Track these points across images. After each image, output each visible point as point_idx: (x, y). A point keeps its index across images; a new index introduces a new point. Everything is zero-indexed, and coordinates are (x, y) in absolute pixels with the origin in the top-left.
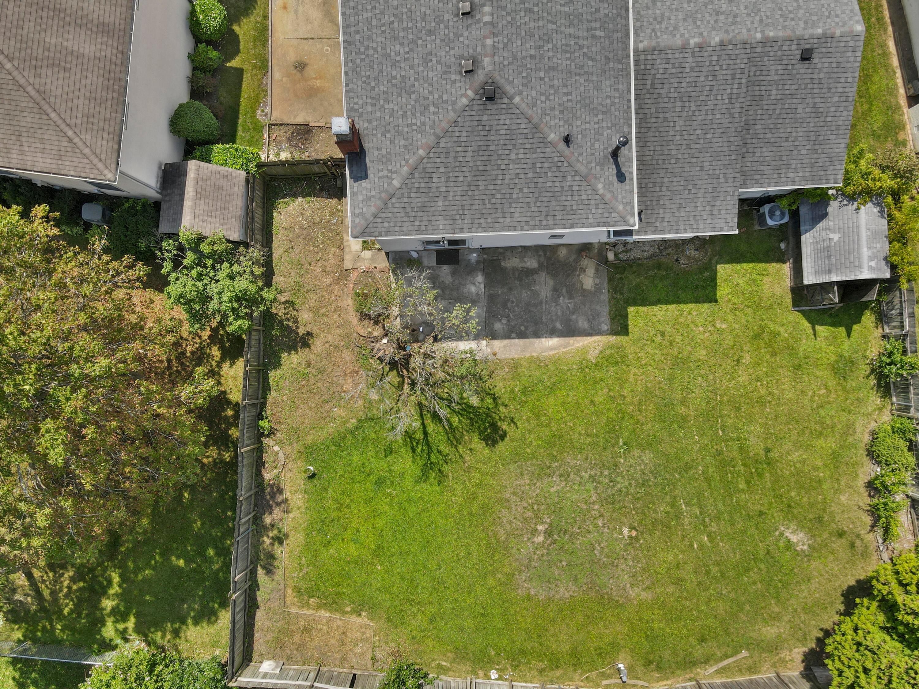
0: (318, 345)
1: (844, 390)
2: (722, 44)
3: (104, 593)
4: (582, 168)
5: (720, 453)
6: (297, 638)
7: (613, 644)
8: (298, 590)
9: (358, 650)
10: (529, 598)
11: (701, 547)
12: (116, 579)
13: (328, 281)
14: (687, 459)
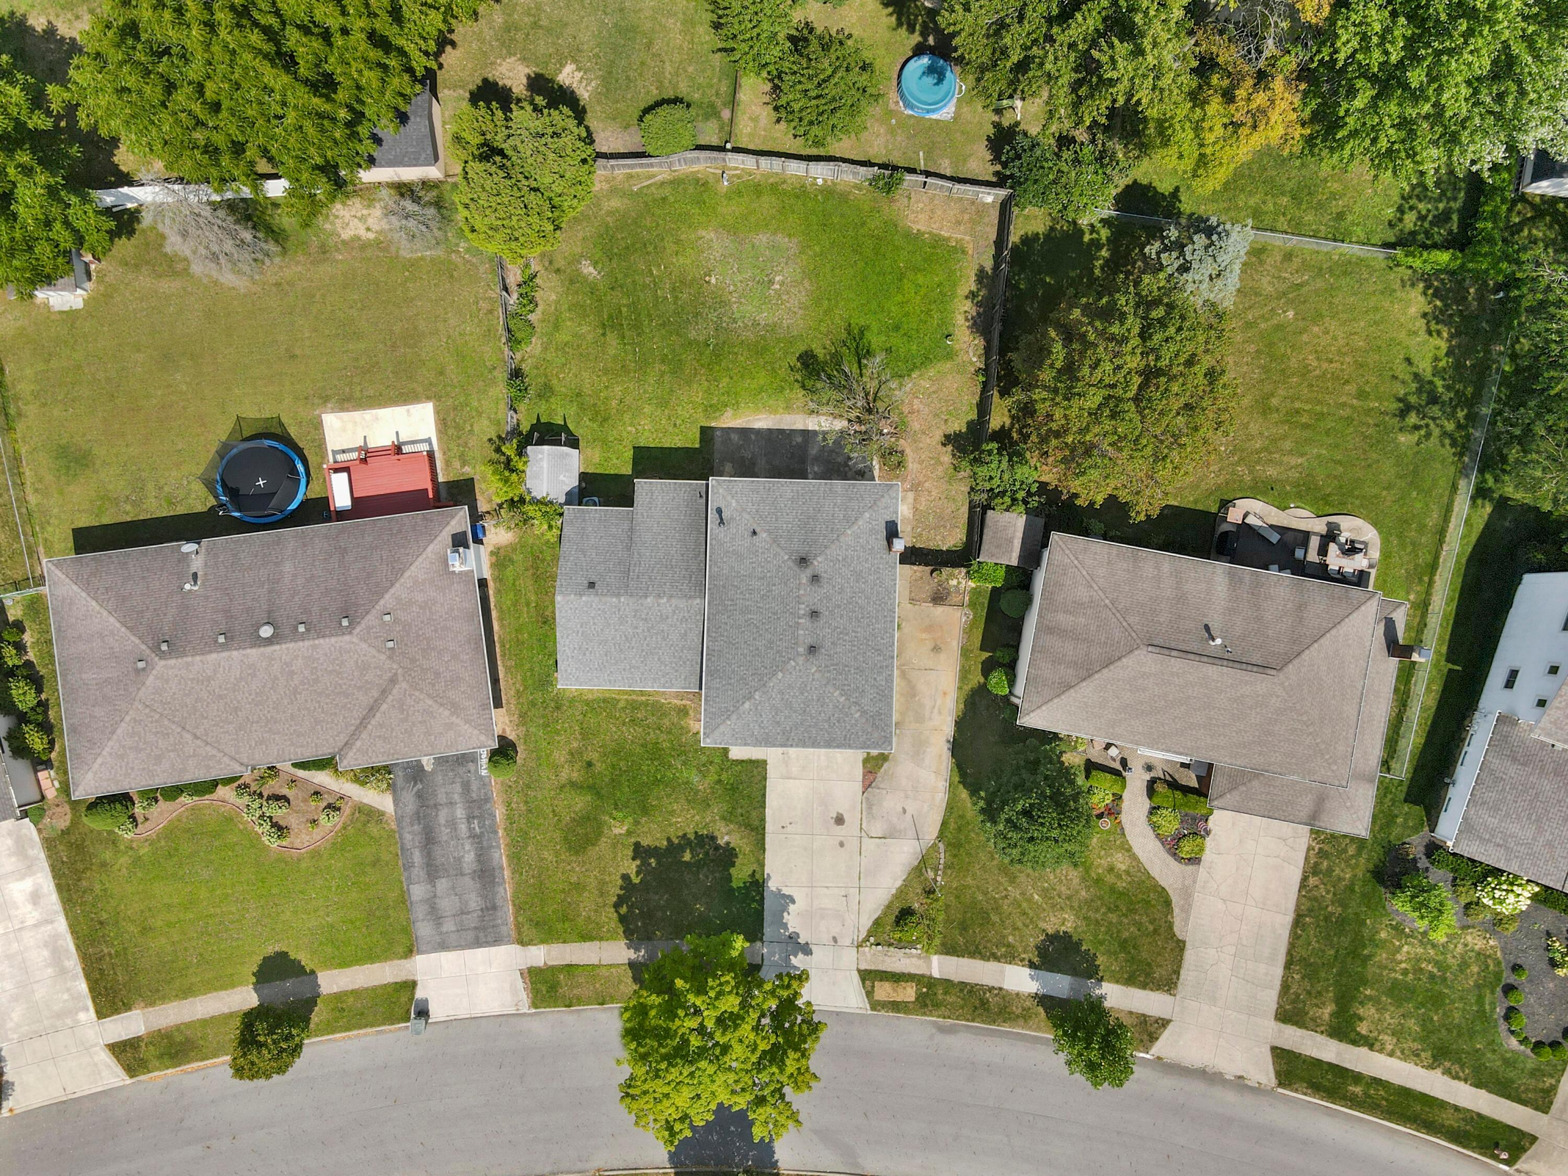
0: (938, 436)
1: (546, 376)
2: (646, 597)
3: (1107, 261)
4: (746, 516)
5: (639, 335)
6: (966, 217)
7: (730, 199)
8: (964, 252)
9: (921, 205)
10: (789, 235)
11: (660, 266)
12: (1097, 272)
13: (927, 484)
14: (663, 332)
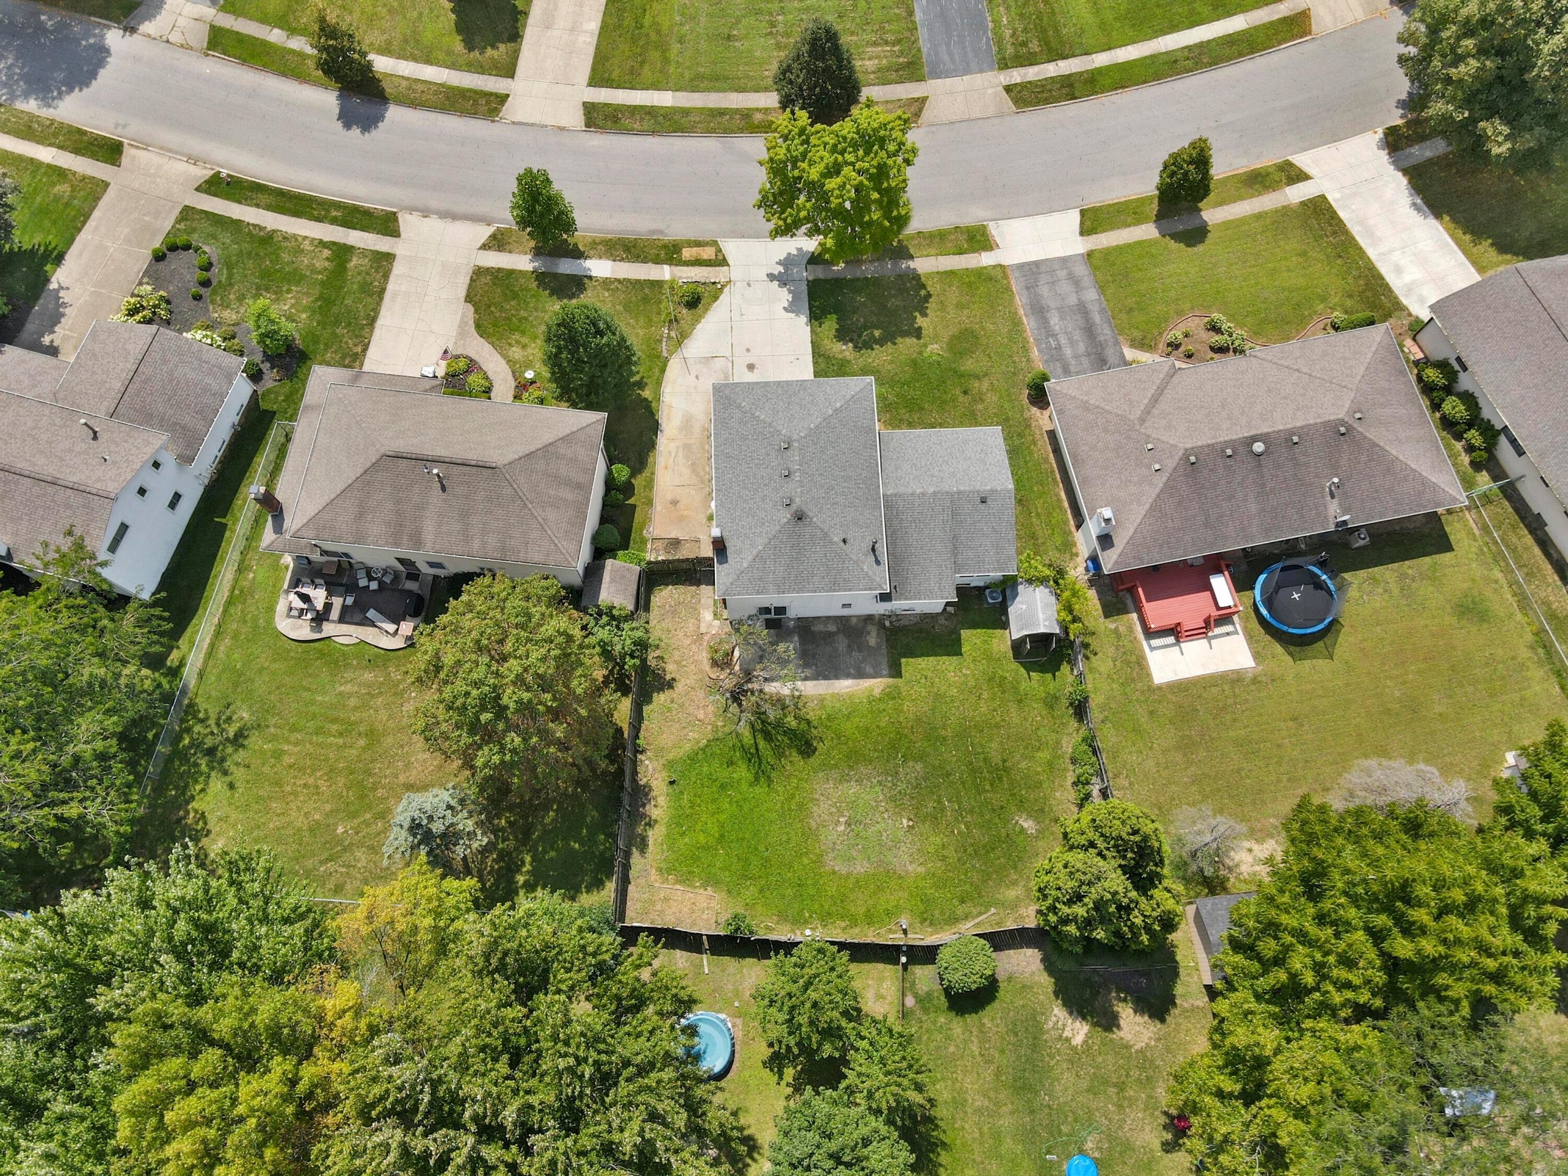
0: (679, 687)
1: (1053, 716)
3: (518, 870)
4: (854, 557)
5: (971, 763)
6: (658, 907)
7: (896, 907)
8: (660, 870)
9: (705, 916)
10: (834, 873)
11: (959, 833)
12: (528, 859)
13: (688, 642)
14: (948, 768)
